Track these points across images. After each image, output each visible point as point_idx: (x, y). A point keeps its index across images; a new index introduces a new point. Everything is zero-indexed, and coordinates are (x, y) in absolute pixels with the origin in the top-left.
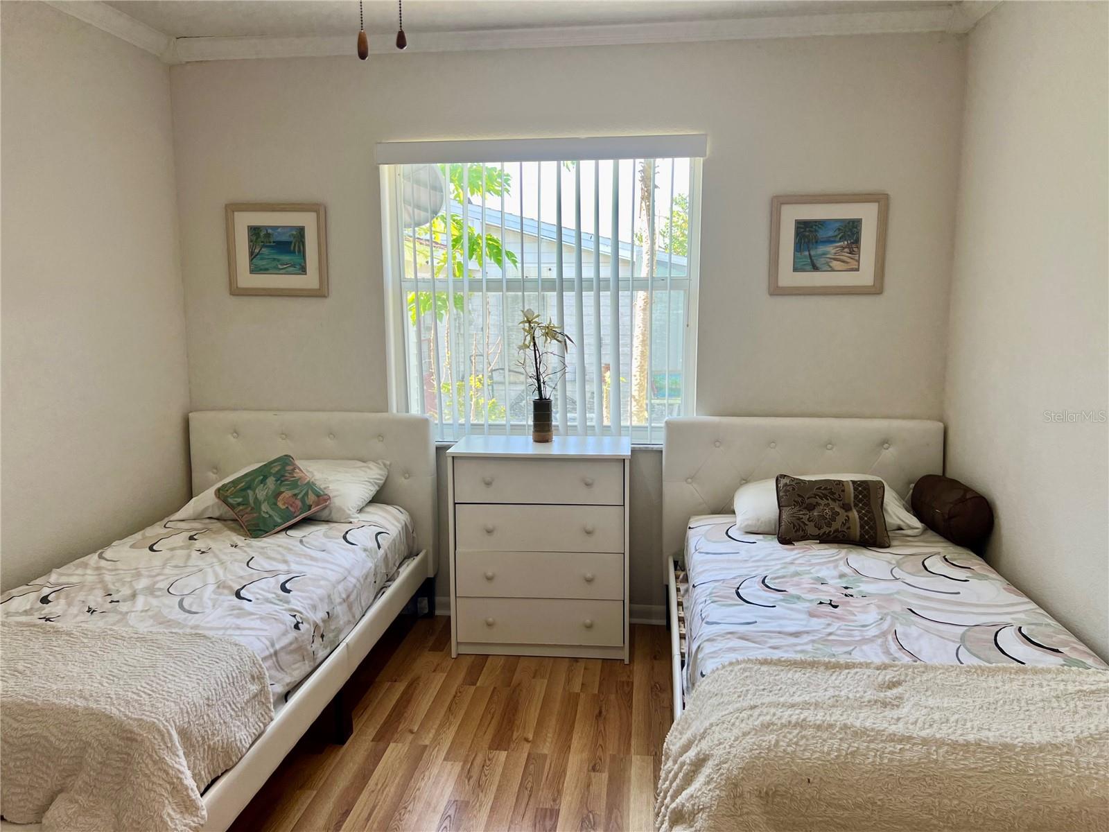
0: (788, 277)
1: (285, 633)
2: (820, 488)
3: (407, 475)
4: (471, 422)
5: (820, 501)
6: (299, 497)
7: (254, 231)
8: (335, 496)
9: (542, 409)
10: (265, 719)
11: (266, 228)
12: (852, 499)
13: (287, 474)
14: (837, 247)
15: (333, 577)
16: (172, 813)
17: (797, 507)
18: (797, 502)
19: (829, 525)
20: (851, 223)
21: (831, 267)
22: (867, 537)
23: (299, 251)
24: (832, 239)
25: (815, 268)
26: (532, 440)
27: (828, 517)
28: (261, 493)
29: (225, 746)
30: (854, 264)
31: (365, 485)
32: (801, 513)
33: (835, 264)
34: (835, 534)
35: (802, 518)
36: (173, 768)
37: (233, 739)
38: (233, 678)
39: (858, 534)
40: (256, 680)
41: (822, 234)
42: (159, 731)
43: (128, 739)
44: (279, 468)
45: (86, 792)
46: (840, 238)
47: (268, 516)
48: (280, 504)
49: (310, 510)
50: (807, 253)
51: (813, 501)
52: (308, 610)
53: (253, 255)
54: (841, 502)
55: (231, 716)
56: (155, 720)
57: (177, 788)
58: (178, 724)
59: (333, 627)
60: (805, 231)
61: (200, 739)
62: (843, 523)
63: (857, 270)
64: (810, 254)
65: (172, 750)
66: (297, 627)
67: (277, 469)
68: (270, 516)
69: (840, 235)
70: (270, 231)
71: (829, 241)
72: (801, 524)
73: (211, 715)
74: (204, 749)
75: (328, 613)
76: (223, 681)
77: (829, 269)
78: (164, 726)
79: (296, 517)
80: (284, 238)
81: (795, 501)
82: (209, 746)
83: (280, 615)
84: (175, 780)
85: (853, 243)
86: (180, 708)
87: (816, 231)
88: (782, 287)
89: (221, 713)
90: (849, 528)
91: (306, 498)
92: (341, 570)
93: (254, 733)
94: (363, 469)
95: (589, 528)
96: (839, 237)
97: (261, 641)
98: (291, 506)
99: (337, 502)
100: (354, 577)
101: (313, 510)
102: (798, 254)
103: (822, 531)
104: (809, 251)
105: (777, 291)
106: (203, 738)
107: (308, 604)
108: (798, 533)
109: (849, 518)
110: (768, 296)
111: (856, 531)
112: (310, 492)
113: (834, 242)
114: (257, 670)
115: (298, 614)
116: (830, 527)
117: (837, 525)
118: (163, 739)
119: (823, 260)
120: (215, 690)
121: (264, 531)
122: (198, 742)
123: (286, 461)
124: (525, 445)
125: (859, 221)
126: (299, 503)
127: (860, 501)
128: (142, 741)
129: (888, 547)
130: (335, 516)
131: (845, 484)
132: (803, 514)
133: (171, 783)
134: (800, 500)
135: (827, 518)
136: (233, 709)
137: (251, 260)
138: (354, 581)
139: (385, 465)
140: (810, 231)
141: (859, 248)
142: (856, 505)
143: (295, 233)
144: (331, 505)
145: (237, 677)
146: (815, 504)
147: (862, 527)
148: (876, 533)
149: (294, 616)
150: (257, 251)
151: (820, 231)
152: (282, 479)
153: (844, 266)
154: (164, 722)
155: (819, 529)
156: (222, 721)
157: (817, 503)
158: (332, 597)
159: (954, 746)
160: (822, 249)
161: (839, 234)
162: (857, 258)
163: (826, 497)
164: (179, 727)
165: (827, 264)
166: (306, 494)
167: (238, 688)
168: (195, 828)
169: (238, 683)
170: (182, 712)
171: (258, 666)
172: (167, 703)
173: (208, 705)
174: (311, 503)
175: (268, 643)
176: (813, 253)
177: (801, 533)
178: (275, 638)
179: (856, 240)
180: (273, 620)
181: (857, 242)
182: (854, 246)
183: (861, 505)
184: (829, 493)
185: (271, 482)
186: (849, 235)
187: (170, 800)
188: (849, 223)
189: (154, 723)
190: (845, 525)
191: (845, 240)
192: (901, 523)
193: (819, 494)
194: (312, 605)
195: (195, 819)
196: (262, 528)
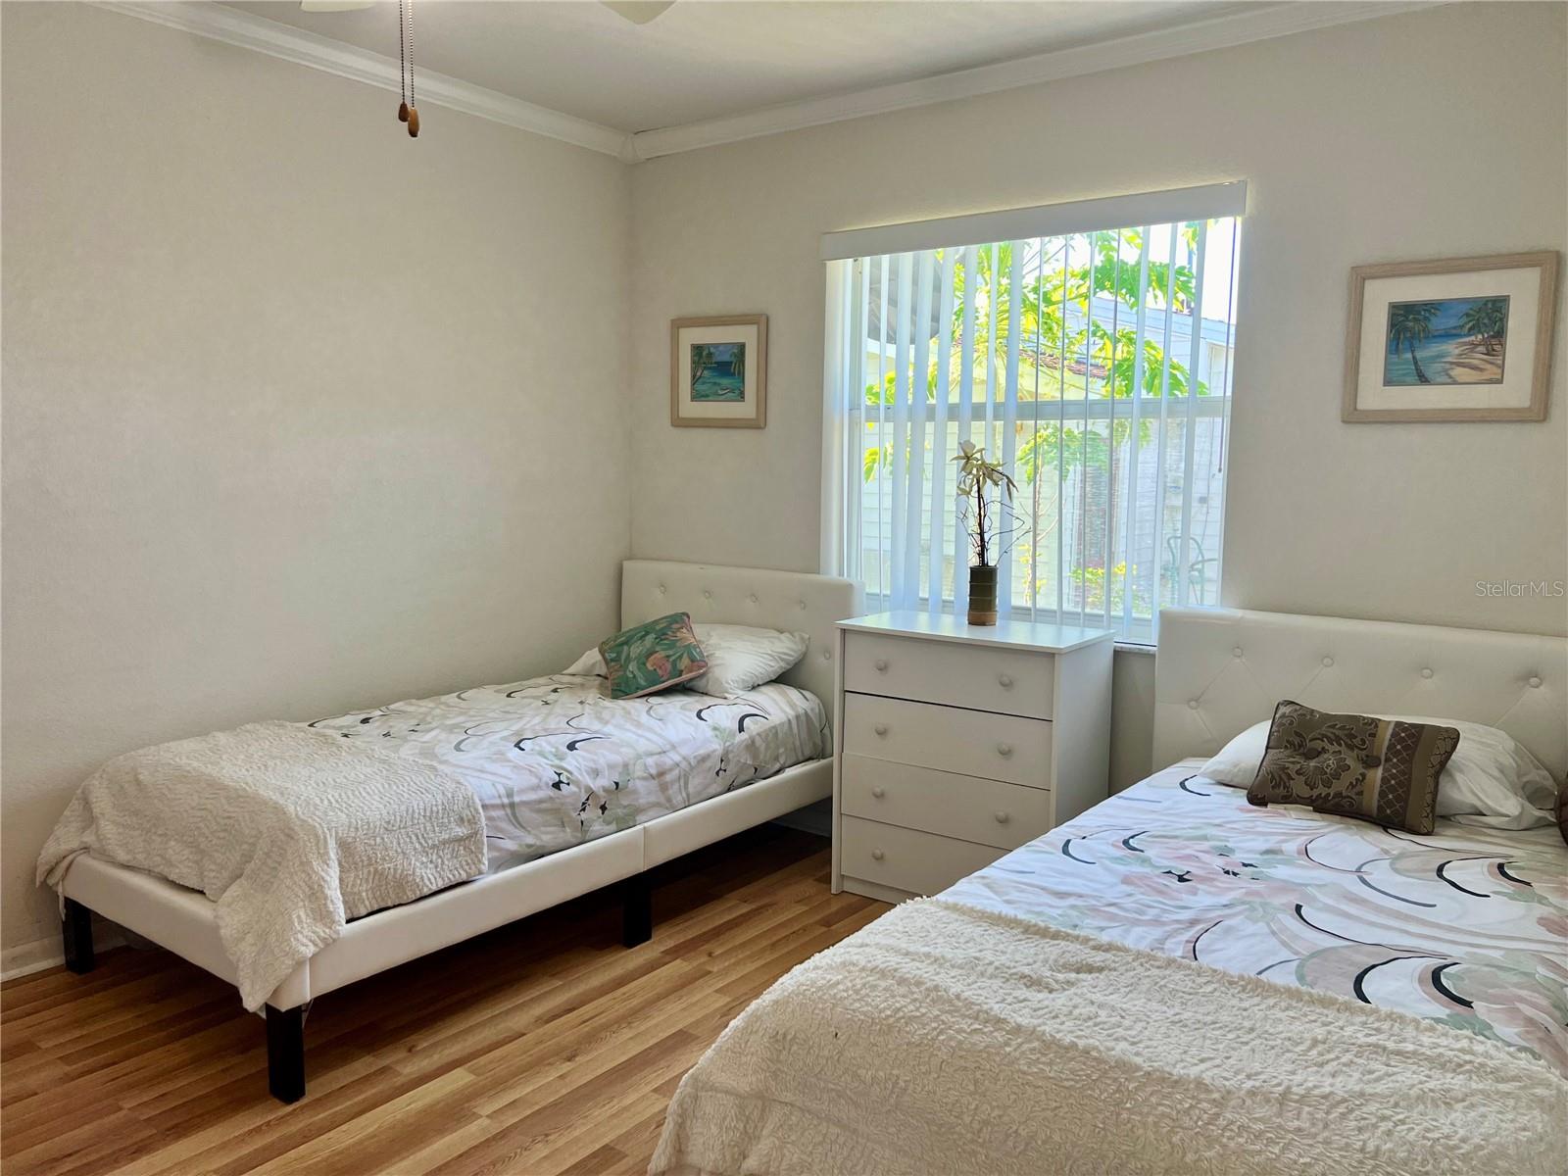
0: (1374, 394)
1: (535, 788)
2: (1333, 726)
3: (828, 655)
4: (944, 598)
5: (1328, 746)
6: (671, 660)
7: (698, 350)
8: (717, 665)
9: (983, 581)
10: (470, 869)
11: (709, 346)
12: (1384, 750)
13: (670, 633)
14: (1465, 344)
15: (643, 746)
16: (303, 916)
17: (1288, 752)
18: (1292, 744)
19: (1328, 784)
20: (1490, 305)
21: (1450, 377)
22: (1388, 811)
23: (739, 374)
24: (1454, 332)
25: (1423, 379)
26: (967, 622)
27: (1328, 771)
28: (636, 650)
29: (398, 876)
30: (1492, 372)
31: (764, 658)
32: (1292, 759)
33: (1458, 372)
34: (1337, 800)
35: (1288, 768)
36: (317, 873)
37: (411, 873)
38: (432, 811)
39: (1375, 804)
40: (466, 824)
41: (1438, 323)
42: (317, 836)
43: (288, 836)
44: (664, 625)
45: (251, 878)
46: (1470, 329)
47: (631, 676)
48: (649, 666)
49: (680, 675)
50: (1409, 356)
51: (1318, 745)
52: (585, 774)
53: (695, 379)
54: (1364, 752)
55: (415, 849)
56: (317, 825)
57: (316, 895)
58: (340, 835)
59: (625, 803)
60: (1407, 319)
61: (365, 858)
62: (1351, 783)
63: (1500, 381)
64: (1414, 358)
65: (324, 857)
66: (557, 785)
67: (662, 626)
68: (634, 677)
69: (1471, 324)
70: (712, 350)
71: (1448, 335)
72: (1283, 776)
73: (386, 840)
74: (369, 871)
75: (617, 784)
76: (417, 811)
77: (1449, 381)
78: (324, 832)
79: (664, 682)
80: (726, 358)
81: (1288, 741)
82: (376, 870)
83: (541, 768)
84: (316, 887)
85: (1493, 337)
86: (350, 822)
87: (1426, 319)
88: (1364, 411)
89: (402, 841)
90: (1360, 793)
91: (678, 662)
92: (660, 742)
93: (449, 878)
94: (772, 640)
95: (1005, 747)
96: (1468, 326)
97: (495, 787)
98: (660, 668)
99: (717, 673)
100: (680, 755)
101: (685, 677)
102: (1394, 358)
103: (1315, 793)
104: (1413, 352)
105: (1354, 416)
106: (370, 859)
107: (585, 766)
108: (1277, 791)
109: (1364, 778)
110: (1341, 424)
111: (1372, 801)
112: (685, 655)
113: (1459, 336)
114: (469, 813)
115: (565, 773)
116: (1329, 788)
117: (1340, 786)
118: (317, 844)
119: (1438, 366)
120: (401, 817)
121: (623, 692)
122: (362, 861)
123: (680, 620)
124: (953, 625)
125: (1505, 300)
126: (669, 666)
127: (1397, 753)
128: (297, 841)
129: (1428, 834)
130: (711, 688)
131: (1380, 725)
132: (1293, 763)
133: (311, 888)
134: (1296, 741)
135: (1326, 773)
136: (420, 843)
137: (693, 384)
138: (677, 758)
139: (802, 638)
140: (1415, 320)
141: (1503, 345)
142: (1387, 760)
143: (736, 351)
144: (710, 675)
145: (438, 812)
146: (1320, 750)
147: (1382, 794)
148: (1405, 809)
149: (559, 775)
150: (699, 374)
151: (1433, 318)
152: (663, 637)
153: (1474, 375)
154: (325, 829)
155: (1312, 789)
156: (399, 850)
157: (1323, 748)
158: (631, 767)
159: (1050, 1045)
160: (1434, 349)
161: (1466, 323)
162: (1500, 362)
163: (1338, 740)
164: (341, 838)
165: (1446, 372)
166: (680, 657)
167: (435, 824)
168: (325, 938)
169: (436, 818)
170: (349, 827)
171: (472, 810)
172: (339, 813)
173: (386, 829)
174: (683, 668)
175: (502, 791)
176: (1419, 355)
177: (1281, 791)
178: (515, 790)
179: (1498, 332)
180: (528, 772)
181: (1500, 334)
182: (1494, 342)
183: (1395, 760)
184: (1346, 735)
185: (651, 638)
186: (1485, 324)
187: (306, 903)
188: (1485, 304)
189: (315, 827)
190: (1353, 787)
191: (1480, 332)
192: (1478, 804)
193: (1329, 734)
194: (592, 768)
195: (327, 931)
196: (623, 689)
